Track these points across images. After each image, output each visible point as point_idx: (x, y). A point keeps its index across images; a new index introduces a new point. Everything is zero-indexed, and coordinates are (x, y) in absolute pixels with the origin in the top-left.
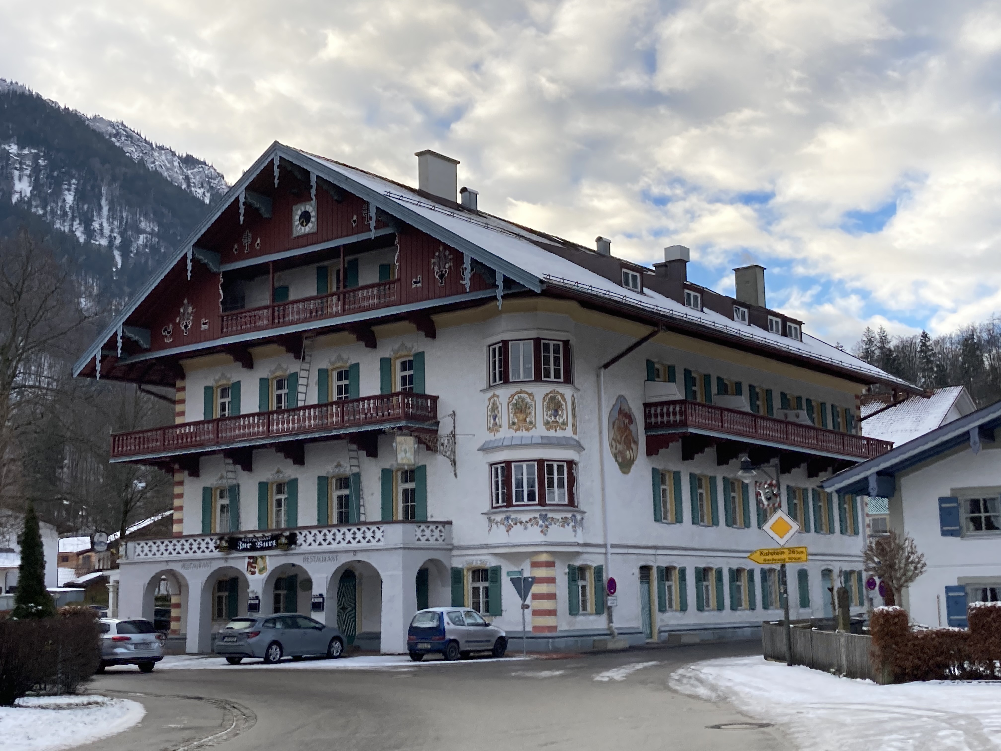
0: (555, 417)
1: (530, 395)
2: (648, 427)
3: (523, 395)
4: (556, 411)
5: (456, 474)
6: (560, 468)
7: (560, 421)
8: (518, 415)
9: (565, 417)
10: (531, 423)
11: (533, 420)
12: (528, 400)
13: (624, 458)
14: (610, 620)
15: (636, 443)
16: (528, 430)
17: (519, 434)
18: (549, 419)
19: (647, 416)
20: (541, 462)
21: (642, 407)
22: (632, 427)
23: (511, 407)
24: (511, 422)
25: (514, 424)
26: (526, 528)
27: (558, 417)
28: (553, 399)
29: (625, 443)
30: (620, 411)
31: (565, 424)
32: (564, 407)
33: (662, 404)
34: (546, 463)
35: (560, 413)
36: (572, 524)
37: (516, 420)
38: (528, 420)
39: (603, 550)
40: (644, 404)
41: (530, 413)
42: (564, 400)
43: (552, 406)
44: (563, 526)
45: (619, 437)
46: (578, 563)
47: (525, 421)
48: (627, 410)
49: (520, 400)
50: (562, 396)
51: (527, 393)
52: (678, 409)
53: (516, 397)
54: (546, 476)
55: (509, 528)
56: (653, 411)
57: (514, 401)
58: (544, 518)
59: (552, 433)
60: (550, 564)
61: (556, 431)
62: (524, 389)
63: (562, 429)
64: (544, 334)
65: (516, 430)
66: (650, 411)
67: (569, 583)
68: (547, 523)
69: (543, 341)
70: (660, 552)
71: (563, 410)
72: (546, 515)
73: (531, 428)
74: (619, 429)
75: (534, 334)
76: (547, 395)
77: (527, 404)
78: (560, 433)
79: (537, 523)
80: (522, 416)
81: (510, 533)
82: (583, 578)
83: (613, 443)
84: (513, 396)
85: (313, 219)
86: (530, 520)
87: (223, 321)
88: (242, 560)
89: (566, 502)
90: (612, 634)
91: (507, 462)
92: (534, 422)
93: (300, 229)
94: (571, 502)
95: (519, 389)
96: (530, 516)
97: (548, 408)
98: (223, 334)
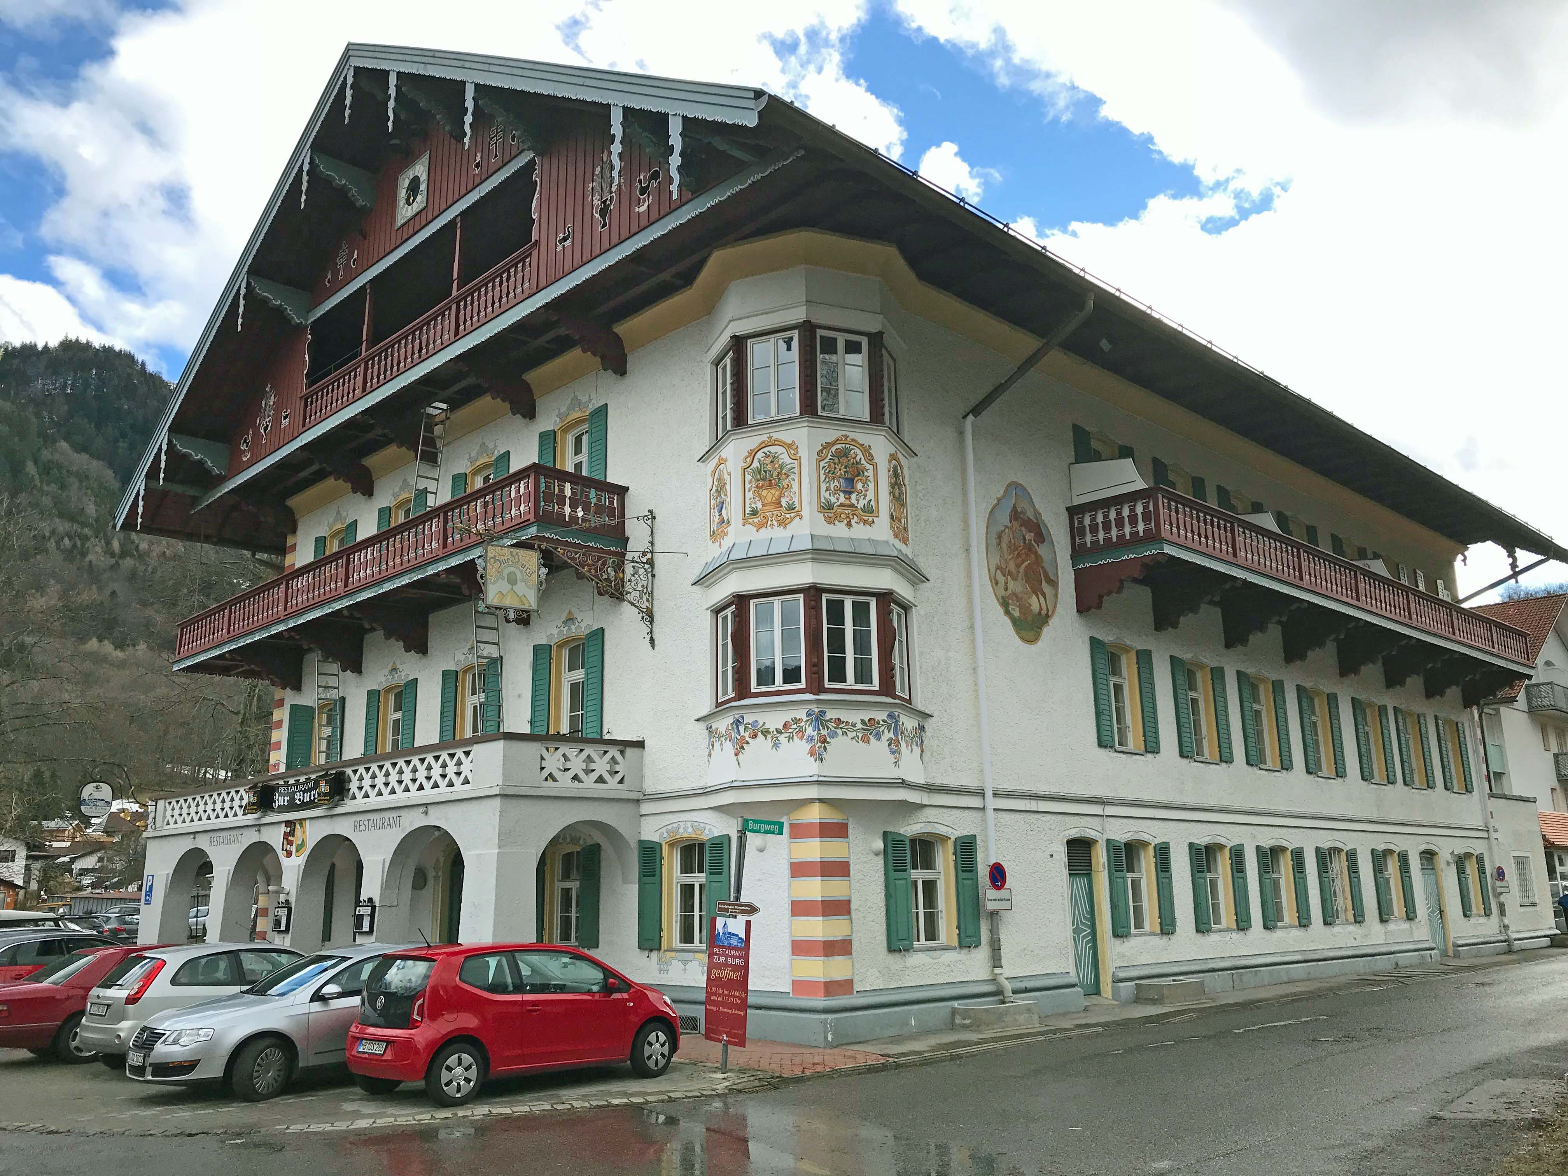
0: (848, 493)
1: (790, 447)
2: (1078, 553)
3: (773, 449)
4: (851, 481)
5: (652, 641)
6: (861, 611)
7: (860, 505)
8: (765, 493)
9: (871, 495)
10: (791, 508)
11: (796, 499)
12: (785, 459)
13: (1025, 608)
14: (996, 960)
15: (1053, 583)
16: (783, 523)
17: (765, 533)
18: (833, 500)
19: (1075, 532)
20: (813, 593)
21: (1066, 514)
22: (1042, 550)
23: (748, 477)
24: (748, 510)
25: (754, 513)
26: (776, 745)
27: (853, 496)
28: (843, 454)
29: (1027, 578)
30: (1015, 515)
31: (869, 510)
32: (870, 473)
33: (1105, 504)
34: (825, 597)
35: (859, 486)
36: (888, 735)
37: (759, 505)
38: (784, 502)
39: (975, 802)
40: (1068, 509)
41: (789, 486)
42: (871, 459)
43: (840, 471)
44: (865, 740)
45: (1012, 566)
46: (911, 828)
47: (778, 503)
48: (1030, 514)
49: (768, 460)
50: (867, 451)
51: (781, 444)
52: (1139, 509)
53: (760, 455)
54: (825, 626)
55: (740, 747)
56: (1087, 521)
57: (756, 464)
58: (819, 720)
59: (839, 530)
60: (837, 830)
61: (849, 525)
62: (775, 436)
63: (865, 522)
64: (822, 317)
65: (759, 527)
66: (1081, 522)
67: (886, 874)
68: (824, 732)
69: (820, 332)
70: (1110, 810)
71: (865, 483)
72: (823, 713)
73: (792, 519)
74: (1012, 548)
75: (799, 315)
76: (829, 445)
77: (781, 467)
78: (859, 531)
79: (801, 732)
80: (769, 495)
81: (740, 756)
82: (928, 864)
83: (1001, 578)
84: (753, 454)
85: (423, 187)
86: (786, 725)
87: (306, 406)
88: (276, 827)
89: (876, 685)
90: (999, 992)
91: (741, 601)
92: (797, 504)
93: (405, 212)
94: (887, 687)
95: (765, 438)
96: (786, 716)
97: (831, 474)
98: (306, 427)
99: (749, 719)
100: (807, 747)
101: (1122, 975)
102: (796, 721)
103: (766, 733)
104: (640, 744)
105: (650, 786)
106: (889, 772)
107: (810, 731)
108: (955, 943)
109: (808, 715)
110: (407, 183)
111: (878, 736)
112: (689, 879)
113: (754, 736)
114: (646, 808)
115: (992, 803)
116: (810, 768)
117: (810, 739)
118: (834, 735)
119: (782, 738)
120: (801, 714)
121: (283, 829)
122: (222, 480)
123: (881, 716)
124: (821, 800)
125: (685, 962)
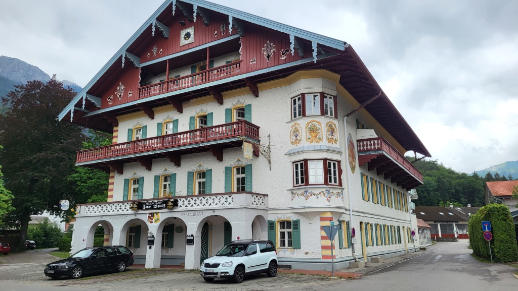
0: (332, 135)
1: (319, 123)
2: (359, 151)
3: (314, 123)
4: (332, 132)
5: (270, 169)
6: (334, 164)
7: (334, 139)
8: (312, 134)
9: (336, 137)
10: (320, 138)
12: (318, 126)
13: (352, 165)
14: (353, 252)
15: (355, 159)
16: (318, 142)
17: (313, 144)
18: (329, 137)
19: (358, 146)
20: (325, 160)
22: (354, 150)
23: (307, 129)
24: (307, 138)
25: (309, 139)
26: (317, 198)
28: (330, 126)
29: (352, 158)
30: (350, 141)
31: (336, 140)
32: (336, 131)
34: (327, 161)
37: (311, 137)
38: (317, 137)
39: (349, 213)
40: (357, 141)
41: (319, 133)
42: (336, 127)
44: (337, 197)
45: (350, 154)
46: (341, 219)
47: (316, 137)
48: (352, 141)
49: (313, 126)
50: (335, 125)
51: (317, 122)
52: (376, 142)
53: (311, 124)
54: (328, 169)
55: (307, 198)
58: (328, 192)
59: (330, 145)
60: (331, 219)
61: (332, 143)
62: (315, 120)
63: (335, 143)
64: (326, 91)
65: (311, 142)
68: (330, 195)
69: (324, 95)
70: (365, 215)
71: (335, 133)
72: (329, 190)
73: (320, 141)
74: (350, 150)
75: (321, 90)
76: (328, 123)
77: (317, 128)
78: (334, 145)
80: (314, 135)
81: (308, 200)
83: (349, 157)
84: (308, 123)
85: (192, 36)
86: (320, 193)
87: (140, 91)
88: (145, 215)
89: (338, 184)
90: (355, 259)
91: (306, 161)
92: (321, 138)
93: (183, 42)
94: (340, 184)
95: (312, 120)
96: (321, 190)
97: (329, 131)
98: (140, 98)
99: (309, 191)
100: (326, 198)
101: (369, 255)
102: (323, 192)
103: (314, 194)
104: (267, 195)
105: (270, 206)
106: (342, 205)
107: (327, 194)
108: (347, 247)
109: (326, 190)
110: (184, 34)
111: (340, 196)
112: (283, 230)
113: (311, 195)
114: (269, 212)
115: (352, 213)
116: (327, 204)
117: (327, 196)
118: (332, 196)
119: (319, 196)
120: (324, 190)
121: (148, 215)
122: (99, 109)
123: (340, 191)
124: (330, 212)
125: (285, 251)
